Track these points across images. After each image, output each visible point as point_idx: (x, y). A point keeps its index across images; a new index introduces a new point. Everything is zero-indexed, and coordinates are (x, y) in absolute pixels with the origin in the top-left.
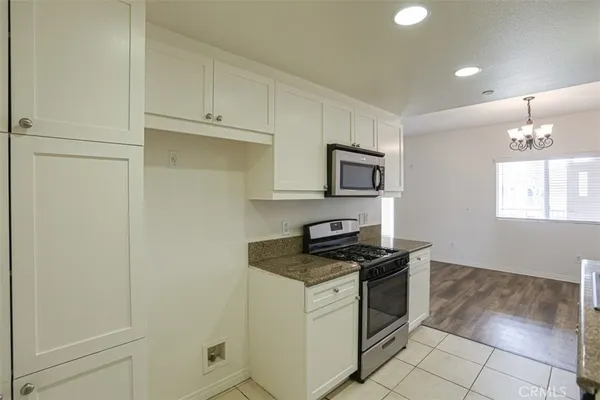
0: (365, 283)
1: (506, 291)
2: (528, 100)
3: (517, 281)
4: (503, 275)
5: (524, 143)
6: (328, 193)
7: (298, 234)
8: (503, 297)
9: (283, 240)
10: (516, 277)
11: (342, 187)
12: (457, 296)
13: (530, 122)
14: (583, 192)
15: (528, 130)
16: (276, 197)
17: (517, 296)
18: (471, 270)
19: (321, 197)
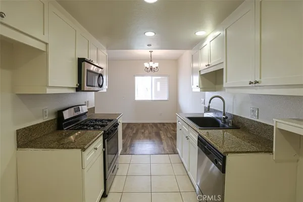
0: (106, 140)
1: (143, 131)
2: (151, 52)
3: (144, 126)
4: (138, 124)
5: (149, 69)
6: (79, 89)
7: (53, 117)
8: (143, 133)
9: (44, 123)
10: (143, 124)
11: (87, 86)
12: (127, 137)
13: (151, 61)
14: (159, 89)
15: (151, 64)
16: (49, 91)
17: (147, 132)
18: (126, 125)
19: (73, 91)
